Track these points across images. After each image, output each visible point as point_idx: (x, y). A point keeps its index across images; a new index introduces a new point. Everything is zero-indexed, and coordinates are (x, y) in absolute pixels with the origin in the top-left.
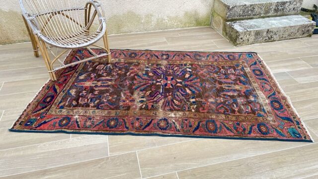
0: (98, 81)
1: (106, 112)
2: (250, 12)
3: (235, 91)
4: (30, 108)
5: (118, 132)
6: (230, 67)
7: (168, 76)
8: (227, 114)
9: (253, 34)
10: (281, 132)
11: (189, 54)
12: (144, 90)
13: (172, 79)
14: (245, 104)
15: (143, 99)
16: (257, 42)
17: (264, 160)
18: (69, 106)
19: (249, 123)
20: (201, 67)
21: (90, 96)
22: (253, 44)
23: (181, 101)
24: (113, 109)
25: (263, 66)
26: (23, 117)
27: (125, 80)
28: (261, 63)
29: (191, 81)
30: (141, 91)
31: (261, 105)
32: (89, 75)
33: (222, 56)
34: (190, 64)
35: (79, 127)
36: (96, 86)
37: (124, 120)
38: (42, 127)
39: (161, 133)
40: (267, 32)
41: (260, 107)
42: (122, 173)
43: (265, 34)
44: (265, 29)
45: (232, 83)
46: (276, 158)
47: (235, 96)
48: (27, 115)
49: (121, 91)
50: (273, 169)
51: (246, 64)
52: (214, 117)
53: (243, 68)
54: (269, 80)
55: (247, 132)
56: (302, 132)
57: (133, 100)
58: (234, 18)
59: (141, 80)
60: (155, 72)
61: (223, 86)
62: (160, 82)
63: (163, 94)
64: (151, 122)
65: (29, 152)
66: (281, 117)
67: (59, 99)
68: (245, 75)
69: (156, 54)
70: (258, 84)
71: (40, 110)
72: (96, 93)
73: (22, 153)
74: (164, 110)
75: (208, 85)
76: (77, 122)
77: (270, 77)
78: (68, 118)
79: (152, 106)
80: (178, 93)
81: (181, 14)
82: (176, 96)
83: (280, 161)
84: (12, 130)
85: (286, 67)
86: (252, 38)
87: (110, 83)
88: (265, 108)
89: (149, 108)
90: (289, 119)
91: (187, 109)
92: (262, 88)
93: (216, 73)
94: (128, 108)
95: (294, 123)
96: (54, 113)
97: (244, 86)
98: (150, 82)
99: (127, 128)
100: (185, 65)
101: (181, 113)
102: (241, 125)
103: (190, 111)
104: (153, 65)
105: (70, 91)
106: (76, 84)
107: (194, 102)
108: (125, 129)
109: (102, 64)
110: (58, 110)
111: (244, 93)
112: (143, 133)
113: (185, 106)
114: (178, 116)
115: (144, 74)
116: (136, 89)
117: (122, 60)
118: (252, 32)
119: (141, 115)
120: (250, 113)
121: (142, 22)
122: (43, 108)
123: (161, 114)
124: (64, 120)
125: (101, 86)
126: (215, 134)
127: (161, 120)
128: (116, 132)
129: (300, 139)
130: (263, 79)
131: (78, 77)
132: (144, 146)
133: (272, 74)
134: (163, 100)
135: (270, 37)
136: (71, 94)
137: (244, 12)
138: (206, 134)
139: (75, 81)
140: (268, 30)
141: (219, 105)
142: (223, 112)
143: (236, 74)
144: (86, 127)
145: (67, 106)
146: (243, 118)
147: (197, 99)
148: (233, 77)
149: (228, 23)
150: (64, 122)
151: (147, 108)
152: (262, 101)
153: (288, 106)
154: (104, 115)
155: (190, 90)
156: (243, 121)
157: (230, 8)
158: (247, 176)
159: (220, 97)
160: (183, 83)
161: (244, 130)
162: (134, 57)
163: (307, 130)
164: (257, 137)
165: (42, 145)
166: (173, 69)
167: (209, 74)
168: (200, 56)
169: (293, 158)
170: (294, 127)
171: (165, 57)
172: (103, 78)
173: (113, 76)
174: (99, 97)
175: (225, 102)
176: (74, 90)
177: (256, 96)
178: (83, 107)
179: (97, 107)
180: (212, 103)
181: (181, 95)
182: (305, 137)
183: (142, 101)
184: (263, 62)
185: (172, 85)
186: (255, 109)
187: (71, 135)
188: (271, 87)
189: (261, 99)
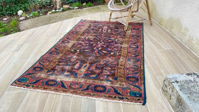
19: (47, 65)
31: (57, 75)
66: (39, 80)
70: (82, 83)
88: (53, 76)
92: (75, 83)
95: (30, 84)
102: (48, 62)
111: (75, 71)
120: (53, 68)
146: (52, 65)
153: (46, 89)
161: (43, 62)
164: (35, 65)
170: (27, 82)
175: (70, 61)
177: (67, 76)
186: (55, 71)
188: (74, 89)
189: (63, 77)
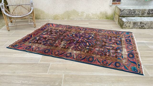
0: (50, 35)
1: (47, 47)
2: (133, 13)
3: (111, 47)
4: (19, 41)
5: (47, 55)
6: (114, 37)
7: (81, 37)
8: (102, 56)
9: (132, 23)
10: (127, 67)
11: (96, 30)
12: (67, 41)
13: (82, 38)
14: (114, 53)
15: (65, 44)
16: (134, 28)
17: (110, 78)
18: (33, 42)
19: (111, 61)
20: (99, 35)
21: (44, 40)
22: (132, 28)
23: (82, 47)
24: (50, 46)
25: (132, 39)
26: (14, 44)
27: (61, 36)
28: (133, 37)
29: (91, 40)
30: (66, 41)
32: (47, 33)
33: (113, 32)
34: (94, 34)
35: (33, 50)
36: (48, 37)
37: (52, 51)
38: (19, 48)
39: (65, 58)
40: (140, 23)
41: (122, 55)
42: (40, 70)
43: (139, 24)
44: (140, 22)
45: (111, 43)
46: (118, 78)
47: (110, 49)
48: (16, 43)
49: (58, 40)
50: (113, 83)
51: (123, 37)
52: (94, 56)
53: (121, 38)
54: (133, 45)
55: (108, 64)
56: (139, 70)
57: (61, 44)
58: (124, 15)
59: (68, 37)
60: (76, 35)
61: (106, 44)
62: (76, 39)
63: (75, 44)
64: (63, 53)
65: (9, 56)
66: (131, 61)
67: (31, 39)
68: (121, 41)
69: (81, 28)
70: (126, 46)
71: (22, 42)
72: (47, 39)
73: (6, 56)
74: (72, 49)
75: (98, 43)
76: (33, 48)
77: (134, 44)
78: (30, 47)
79: (68, 47)
80: (82, 44)
81: (98, 13)
82: (81, 45)
83: (120, 80)
84: (7, 48)
85: (146, 40)
86: (132, 25)
87: (54, 36)
88: (124, 56)
89: (66, 48)
90: (135, 63)
91: (83, 51)
92: (127, 48)
93: (106, 38)
94: (57, 46)
95: (136, 65)
96: (26, 44)
97: (117, 45)
98: (72, 38)
99: (52, 54)
100: (92, 34)
101: (79, 52)
102: (106, 61)
103: (84, 51)
104: (77, 32)
105: (37, 38)
106: (40, 35)
107: (88, 48)
108: (51, 54)
109: (55, 29)
110: (28, 43)
111: (116, 48)
112: (58, 57)
113: (83, 49)
114: (77, 53)
115: (71, 35)
116: (64, 40)
117: (64, 29)
118: (132, 22)
119: (61, 50)
120: (114, 57)
121: (79, 15)
122: (23, 42)
123: (70, 51)
124: (28, 47)
125: (50, 37)
126: (91, 63)
127: (68, 53)
128: (46, 55)
129: (136, 72)
130: (130, 44)
131: (43, 33)
132: (56, 62)
133: (136, 42)
134: (74, 46)
135: (142, 26)
136: (36, 39)
137: (129, 13)
138: (87, 62)
139: (41, 34)
140: (141, 22)
141: (100, 51)
142: (100, 54)
143: (116, 40)
144: (36, 51)
145: (32, 42)
146: (109, 58)
147: (90, 48)
148: (113, 41)
149: (120, 18)
150: (28, 48)
151: (65, 48)
152: (124, 53)
153: (138, 57)
154: (45, 48)
155: (89, 44)
156: (109, 60)
157: (122, 10)
158: (98, 83)
159: (102, 48)
160: (87, 41)
161: (107, 63)
162: (70, 28)
163: (143, 69)
164: (112, 68)
165: (15, 54)
166: (85, 35)
167: (102, 39)
168: (101, 31)
169: (128, 80)
170: (136, 67)
171: (84, 30)
172: (53, 35)
173: (57, 34)
174: (47, 41)
175: (103, 51)
176: (38, 37)
177: (121, 51)
178: (38, 44)
179: (44, 44)
180: (97, 50)
181: (83, 45)
182: (140, 72)
183: (64, 45)
184: (134, 37)
185: (81, 41)
186: (118, 56)
187: (28, 53)
188: (132, 48)
189: (123, 52)
